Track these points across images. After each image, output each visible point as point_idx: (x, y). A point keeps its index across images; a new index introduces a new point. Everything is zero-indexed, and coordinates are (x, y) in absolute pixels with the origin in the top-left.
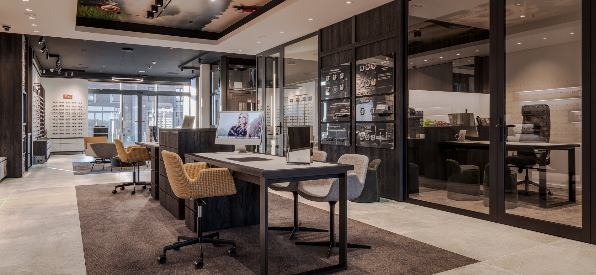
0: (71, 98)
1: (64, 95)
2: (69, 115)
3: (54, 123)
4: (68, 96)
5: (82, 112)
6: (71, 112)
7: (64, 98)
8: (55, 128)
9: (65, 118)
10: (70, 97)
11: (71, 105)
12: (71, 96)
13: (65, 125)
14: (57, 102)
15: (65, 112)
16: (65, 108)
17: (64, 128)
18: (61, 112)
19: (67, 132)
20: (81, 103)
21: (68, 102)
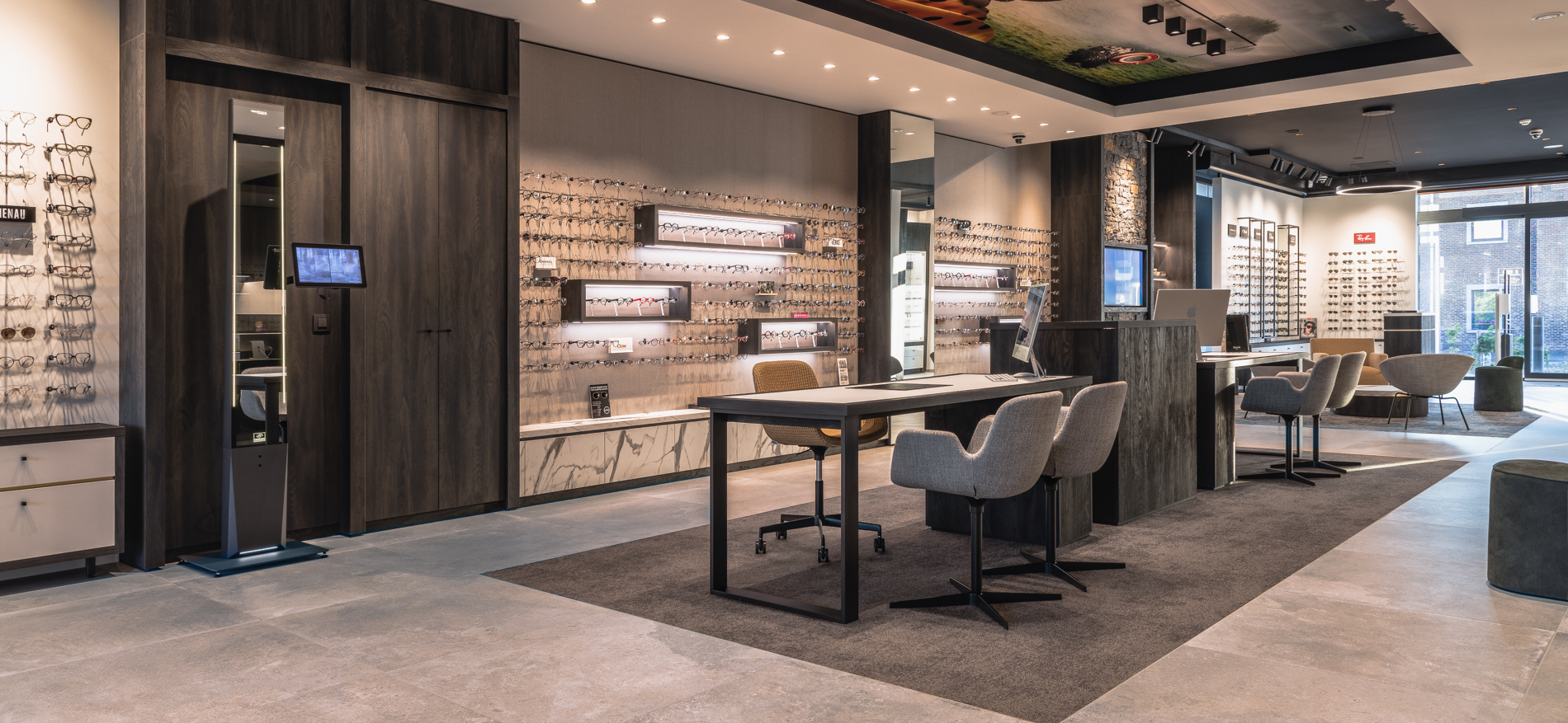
0: (1373, 241)
1: (1355, 235)
2: (1366, 283)
3: (1330, 304)
4: (1364, 235)
5: (1397, 274)
6: (1370, 275)
7: (1356, 241)
8: (1333, 316)
9: (1356, 290)
10: (1370, 238)
11: (1369, 257)
12: (1372, 235)
13: (1356, 308)
14: (1336, 254)
15: (1356, 275)
16: (1355, 266)
17: (1355, 316)
18: (1345, 276)
19: (1363, 324)
20: (1395, 252)
21: (1362, 252)
